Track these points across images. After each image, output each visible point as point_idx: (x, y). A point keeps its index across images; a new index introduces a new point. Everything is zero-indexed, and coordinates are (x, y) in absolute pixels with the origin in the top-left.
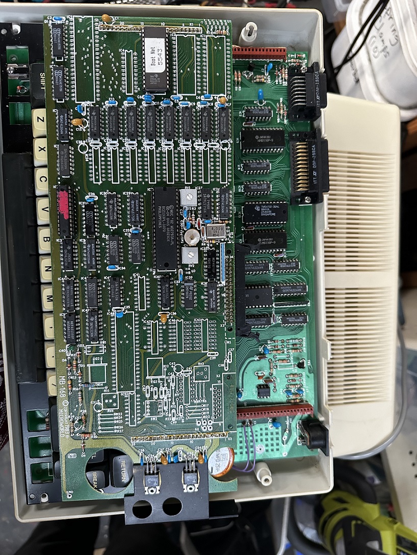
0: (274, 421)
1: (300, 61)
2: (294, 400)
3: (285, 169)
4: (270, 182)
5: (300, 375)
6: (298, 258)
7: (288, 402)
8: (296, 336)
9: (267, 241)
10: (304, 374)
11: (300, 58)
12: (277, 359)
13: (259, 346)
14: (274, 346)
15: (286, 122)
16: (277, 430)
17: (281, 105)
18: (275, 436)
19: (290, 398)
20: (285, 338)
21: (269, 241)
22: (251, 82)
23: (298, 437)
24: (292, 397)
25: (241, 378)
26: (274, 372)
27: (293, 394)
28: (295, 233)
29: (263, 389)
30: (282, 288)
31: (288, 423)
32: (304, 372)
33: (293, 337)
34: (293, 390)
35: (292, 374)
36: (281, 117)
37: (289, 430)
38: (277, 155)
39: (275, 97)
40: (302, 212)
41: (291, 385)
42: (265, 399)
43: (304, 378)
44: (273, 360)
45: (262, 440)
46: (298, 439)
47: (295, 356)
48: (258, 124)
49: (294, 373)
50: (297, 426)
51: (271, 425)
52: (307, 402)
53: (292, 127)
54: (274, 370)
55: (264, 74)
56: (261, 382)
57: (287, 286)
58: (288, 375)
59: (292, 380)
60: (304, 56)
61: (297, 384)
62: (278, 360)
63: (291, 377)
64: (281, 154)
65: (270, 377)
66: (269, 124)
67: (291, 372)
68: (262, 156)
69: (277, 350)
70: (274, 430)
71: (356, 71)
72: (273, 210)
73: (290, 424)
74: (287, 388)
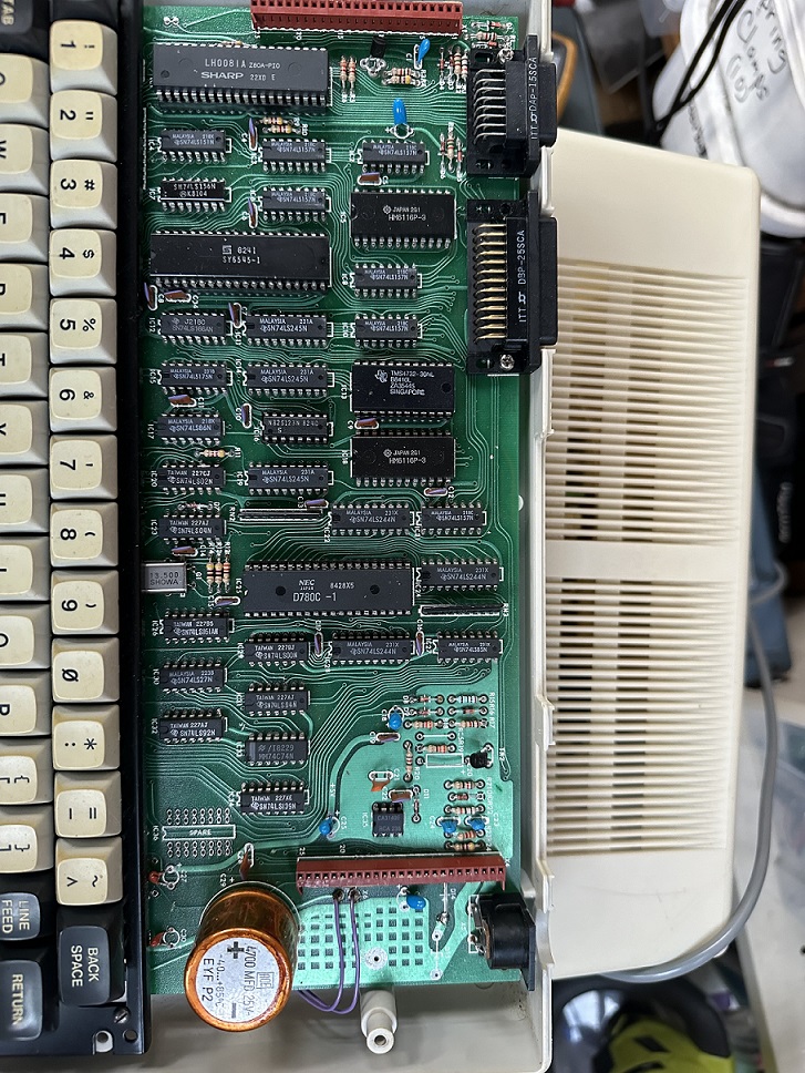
0: (413, 892)
1: (499, 37)
2: (462, 843)
3: (455, 287)
4: (420, 317)
5: (481, 784)
6: (482, 500)
7: (447, 848)
8: (473, 689)
9: (406, 457)
10: (489, 781)
11: (498, 31)
12: (423, 743)
13: (382, 708)
14: (418, 711)
15: (460, 177)
16: (418, 916)
17: (450, 138)
18: (411, 930)
19: (452, 840)
20: (446, 691)
21: (410, 456)
22: (380, 84)
23: (471, 935)
24: (458, 836)
25: (333, 785)
26: (417, 773)
27: (461, 828)
28: (476, 440)
29: (389, 814)
30: (439, 570)
31: (445, 900)
32: (490, 777)
33: (465, 689)
34: (461, 818)
35: (459, 781)
36: (450, 168)
37: (448, 917)
38: (438, 255)
39: (436, 120)
40: (495, 392)
41: (455, 807)
42: (391, 839)
43: (489, 792)
44: (415, 743)
45: (380, 938)
46: (469, 939)
47: (468, 736)
48: (391, 181)
49: (465, 777)
50: (469, 908)
51: (405, 903)
52: (494, 849)
53: (476, 189)
54: (418, 768)
55: (411, 66)
56: (384, 796)
57: (452, 565)
58: (451, 783)
59: (460, 794)
60: (509, 25)
61: (470, 806)
62: (427, 746)
63: (457, 788)
64: (447, 251)
65: (406, 785)
66: (420, 180)
67: (458, 776)
68: (400, 255)
69: (423, 721)
70: (410, 914)
71: (700, 131)
72: (419, 382)
73: (451, 903)
74: (447, 815)
